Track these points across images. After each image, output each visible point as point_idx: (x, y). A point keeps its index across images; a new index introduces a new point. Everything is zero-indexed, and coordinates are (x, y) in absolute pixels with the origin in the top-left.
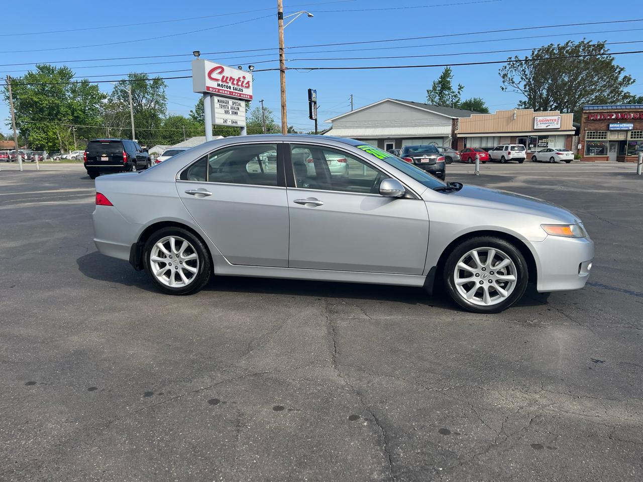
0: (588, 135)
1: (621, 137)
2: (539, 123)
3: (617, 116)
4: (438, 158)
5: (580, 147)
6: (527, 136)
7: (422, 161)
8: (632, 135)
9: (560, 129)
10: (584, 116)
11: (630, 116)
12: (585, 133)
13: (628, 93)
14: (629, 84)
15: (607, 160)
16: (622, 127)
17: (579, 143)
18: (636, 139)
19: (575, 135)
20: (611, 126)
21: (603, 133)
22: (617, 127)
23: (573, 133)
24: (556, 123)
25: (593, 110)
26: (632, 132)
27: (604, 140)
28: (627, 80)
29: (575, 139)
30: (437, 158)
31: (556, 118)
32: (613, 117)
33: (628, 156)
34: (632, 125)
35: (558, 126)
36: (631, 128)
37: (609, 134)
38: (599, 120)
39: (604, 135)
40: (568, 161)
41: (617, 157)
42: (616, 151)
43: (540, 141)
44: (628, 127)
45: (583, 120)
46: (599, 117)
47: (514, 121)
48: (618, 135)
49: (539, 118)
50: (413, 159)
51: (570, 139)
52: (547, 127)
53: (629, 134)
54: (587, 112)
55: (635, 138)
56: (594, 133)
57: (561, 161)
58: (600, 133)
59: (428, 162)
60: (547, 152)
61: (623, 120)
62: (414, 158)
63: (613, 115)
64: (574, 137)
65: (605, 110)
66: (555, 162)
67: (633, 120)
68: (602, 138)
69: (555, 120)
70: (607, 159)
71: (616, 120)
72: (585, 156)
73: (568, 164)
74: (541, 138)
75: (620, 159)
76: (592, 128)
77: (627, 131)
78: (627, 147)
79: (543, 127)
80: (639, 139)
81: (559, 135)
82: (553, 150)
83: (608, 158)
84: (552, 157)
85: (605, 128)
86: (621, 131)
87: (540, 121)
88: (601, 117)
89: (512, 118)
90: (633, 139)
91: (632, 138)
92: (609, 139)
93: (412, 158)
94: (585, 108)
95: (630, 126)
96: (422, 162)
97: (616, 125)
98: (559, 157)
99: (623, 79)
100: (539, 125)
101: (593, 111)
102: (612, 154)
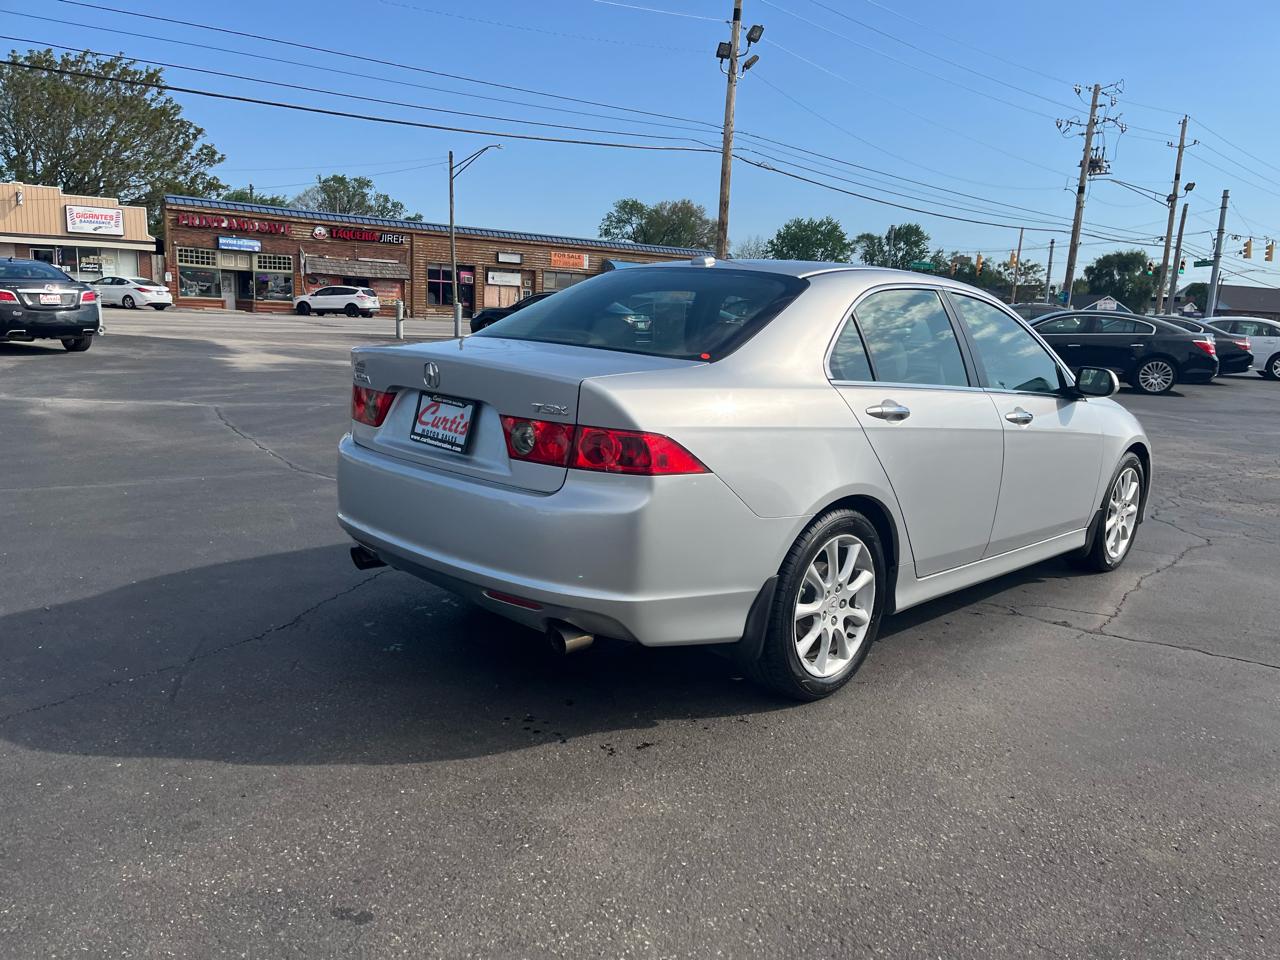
0: (180, 256)
1: (241, 265)
2: (77, 220)
3: (229, 223)
4: (82, 294)
5: (169, 277)
6: (53, 247)
7: (44, 300)
8: (260, 262)
9: (123, 238)
10: (170, 217)
11: (254, 226)
12: (174, 251)
13: (215, 178)
14: (214, 162)
15: (223, 307)
16: (240, 246)
17: (165, 270)
18: (267, 270)
19: (156, 253)
20: (221, 240)
21: (208, 253)
22: (233, 245)
23: (153, 248)
24: (113, 223)
25: (185, 205)
26: (260, 257)
27: (210, 267)
28: (210, 156)
29: (156, 260)
30: (79, 295)
31: (112, 212)
32: (224, 225)
33: (257, 300)
34: (259, 244)
35: (119, 231)
36: (257, 249)
37: (219, 256)
38: (199, 227)
39: (208, 259)
40: (159, 307)
41: (237, 302)
42: (233, 289)
43: (84, 259)
44: (253, 247)
45: (168, 225)
46: (197, 222)
47: (18, 208)
48: (236, 260)
49: (77, 210)
50: (18, 294)
51: (146, 260)
52: (95, 229)
53: (255, 259)
54: (174, 208)
55: (265, 267)
56: (191, 251)
57: (149, 304)
58: (202, 252)
59: (59, 302)
60: (111, 284)
61: (242, 232)
62: (19, 291)
63: (223, 221)
64: (154, 257)
65: (206, 208)
66: (134, 307)
67: (258, 235)
68: (208, 263)
69: (111, 217)
70: (223, 304)
71: (230, 231)
72: (181, 297)
73: (159, 313)
74: (87, 252)
75: (244, 304)
76: (187, 242)
77: (250, 254)
78: (253, 283)
79: (88, 228)
80: (272, 270)
81: (122, 250)
82: (128, 282)
83: (223, 302)
84: (128, 296)
85: (211, 243)
86: (239, 252)
87: (79, 215)
88: (201, 222)
89: (13, 203)
90: (262, 270)
91: (260, 267)
92: (220, 267)
93: (14, 290)
94: (172, 201)
95: (256, 245)
96: (42, 302)
97: (230, 241)
98: (142, 296)
99: (201, 150)
100: (78, 224)
101: (185, 209)
102: (229, 296)
